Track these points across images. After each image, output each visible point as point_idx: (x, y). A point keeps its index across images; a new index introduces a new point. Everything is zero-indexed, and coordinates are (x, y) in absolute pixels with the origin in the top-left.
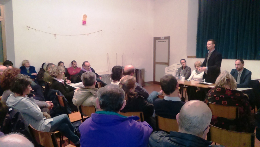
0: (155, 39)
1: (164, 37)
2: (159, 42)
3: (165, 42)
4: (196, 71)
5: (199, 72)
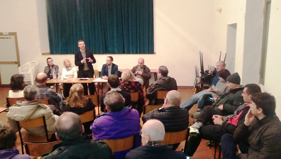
1: (8, 33)
3: (10, 38)
4: (67, 69)
5: (70, 68)
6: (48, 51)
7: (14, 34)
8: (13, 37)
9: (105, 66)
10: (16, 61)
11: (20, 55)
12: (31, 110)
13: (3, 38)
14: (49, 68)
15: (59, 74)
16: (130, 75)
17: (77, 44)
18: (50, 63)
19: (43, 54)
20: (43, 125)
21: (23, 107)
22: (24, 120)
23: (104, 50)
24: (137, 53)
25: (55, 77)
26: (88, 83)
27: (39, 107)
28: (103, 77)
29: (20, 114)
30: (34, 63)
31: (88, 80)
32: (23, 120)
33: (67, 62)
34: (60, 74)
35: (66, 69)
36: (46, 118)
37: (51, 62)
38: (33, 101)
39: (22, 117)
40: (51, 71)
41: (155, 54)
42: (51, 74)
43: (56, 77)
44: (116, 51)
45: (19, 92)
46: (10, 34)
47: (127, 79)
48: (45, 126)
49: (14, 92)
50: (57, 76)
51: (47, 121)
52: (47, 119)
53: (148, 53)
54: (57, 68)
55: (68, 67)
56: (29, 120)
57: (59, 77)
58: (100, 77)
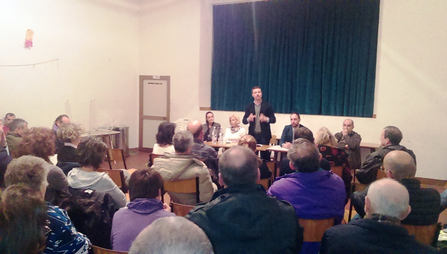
0: (142, 78)
1: (159, 77)
2: (149, 83)
3: (161, 84)
4: (232, 130)
5: (236, 129)
6: (209, 105)
7: (167, 79)
8: (165, 82)
9: (288, 128)
10: (165, 115)
11: (171, 108)
12: (182, 165)
13: (152, 83)
14: (208, 126)
15: (220, 134)
16: (328, 136)
17: (251, 92)
18: (209, 119)
19: (202, 109)
20: (195, 191)
21: (172, 160)
22: (172, 178)
23: (289, 107)
24: (342, 115)
25: (214, 138)
26: (261, 151)
27: (193, 163)
28: (284, 145)
29: (167, 169)
30: (188, 120)
31: (262, 147)
32: (170, 178)
33: (233, 120)
34: (222, 135)
35: (230, 129)
36: (200, 181)
37: (211, 118)
38: (185, 153)
39: (169, 174)
40: (210, 130)
41: (375, 117)
42: (209, 136)
43: (216, 138)
44: (307, 111)
45: (166, 147)
46: (162, 78)
47: (323, 144)
48: (198, 193)
49: (160, 146)
50: (218, 137)
51: (200, 186)
52: (202, 183)
53: (363, 117)
54: (218, 128)
55: (234, 127)
56: (177, 179)
57: (221, 139)
58: (278, 144)
